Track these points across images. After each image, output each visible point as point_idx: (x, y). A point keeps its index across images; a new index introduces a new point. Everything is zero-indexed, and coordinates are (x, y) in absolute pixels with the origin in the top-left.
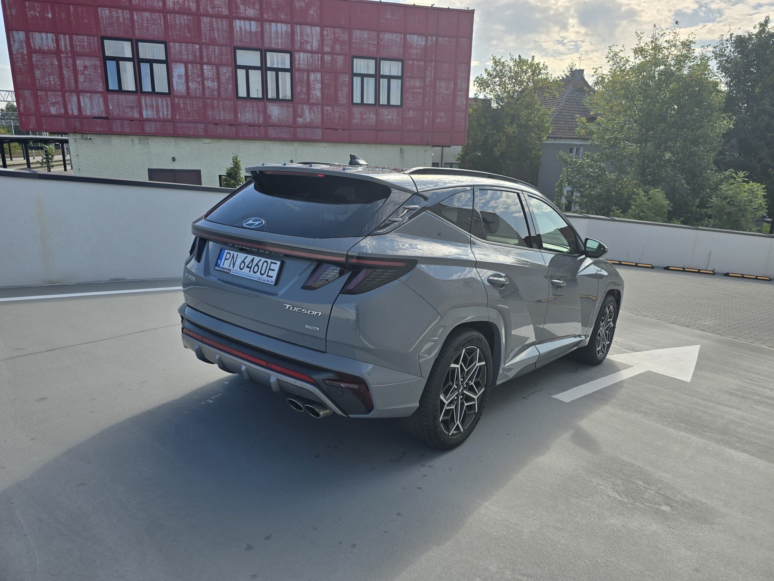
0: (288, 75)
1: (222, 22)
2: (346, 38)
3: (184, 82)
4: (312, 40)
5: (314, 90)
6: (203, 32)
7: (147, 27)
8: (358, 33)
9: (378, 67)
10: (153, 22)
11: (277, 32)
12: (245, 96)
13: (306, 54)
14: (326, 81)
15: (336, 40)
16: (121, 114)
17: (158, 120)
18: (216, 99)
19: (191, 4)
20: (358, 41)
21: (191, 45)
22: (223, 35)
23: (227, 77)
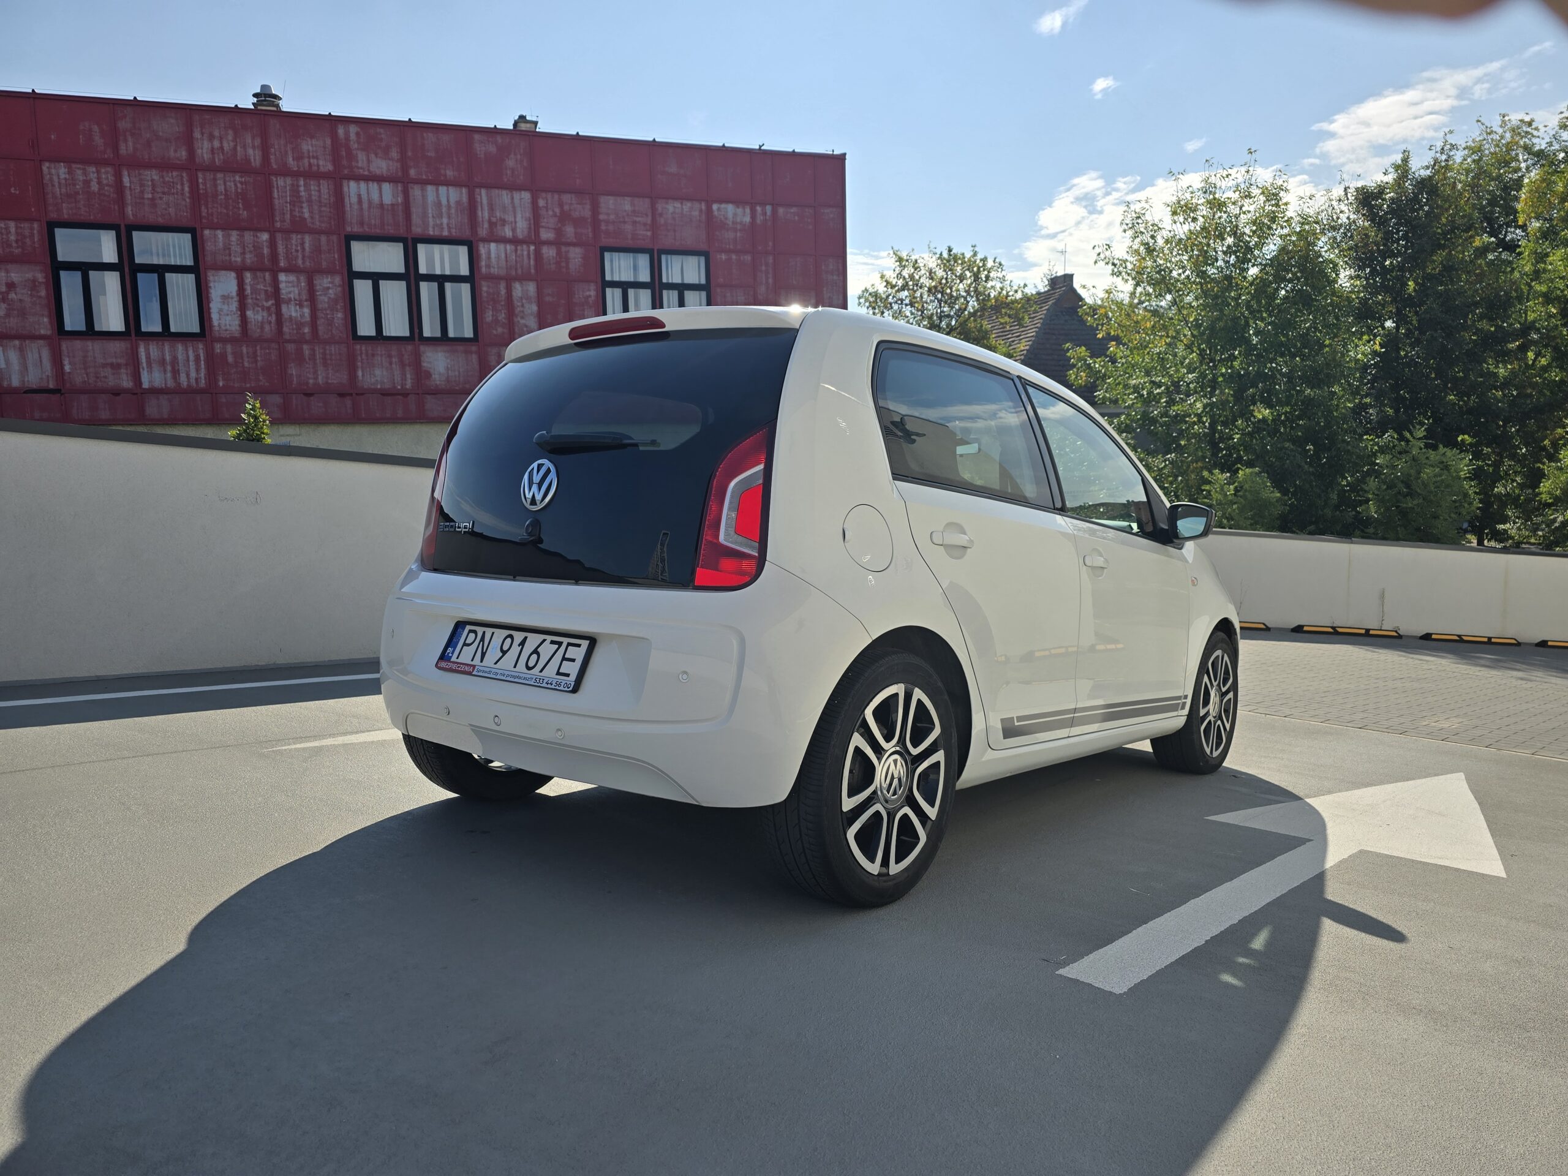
0: (465, 288)
1: (319, 186)
2: (587, 212)
3: (234, 309)
4: (515, 217)
5: (522, 318)
6: (277, 207)
7: (153, 199)
8: (611, 202)
9: (655, 269)
10: (166, 190)
11: (439, 204)
12: (373, 333)
13: (502, 246)
14: (548, 299)
15: (564, 217)
16: (90, 381)
17: (178, 391)
18: (307, 342)
19: (250, 151)
20: (612, 217)
21: (252, 233)
22: (320, 211)
23: (332, 296)
